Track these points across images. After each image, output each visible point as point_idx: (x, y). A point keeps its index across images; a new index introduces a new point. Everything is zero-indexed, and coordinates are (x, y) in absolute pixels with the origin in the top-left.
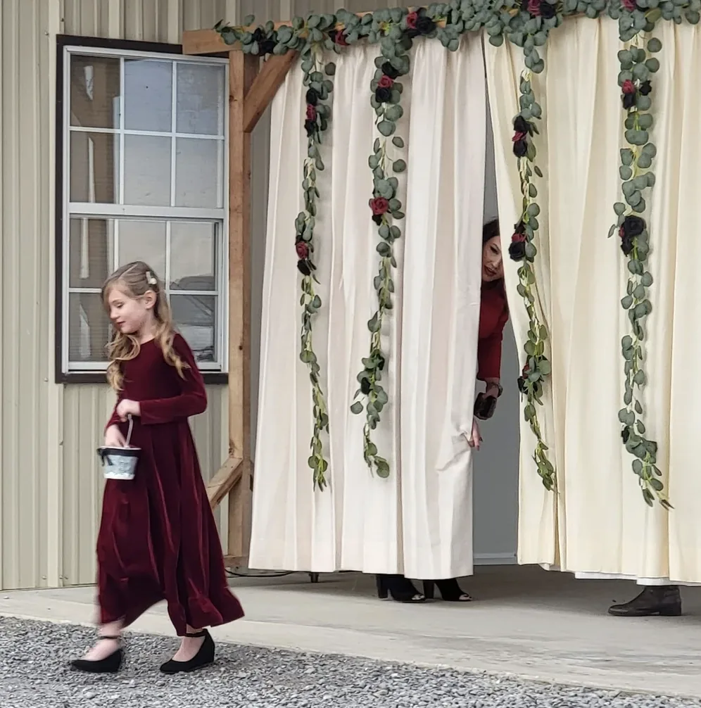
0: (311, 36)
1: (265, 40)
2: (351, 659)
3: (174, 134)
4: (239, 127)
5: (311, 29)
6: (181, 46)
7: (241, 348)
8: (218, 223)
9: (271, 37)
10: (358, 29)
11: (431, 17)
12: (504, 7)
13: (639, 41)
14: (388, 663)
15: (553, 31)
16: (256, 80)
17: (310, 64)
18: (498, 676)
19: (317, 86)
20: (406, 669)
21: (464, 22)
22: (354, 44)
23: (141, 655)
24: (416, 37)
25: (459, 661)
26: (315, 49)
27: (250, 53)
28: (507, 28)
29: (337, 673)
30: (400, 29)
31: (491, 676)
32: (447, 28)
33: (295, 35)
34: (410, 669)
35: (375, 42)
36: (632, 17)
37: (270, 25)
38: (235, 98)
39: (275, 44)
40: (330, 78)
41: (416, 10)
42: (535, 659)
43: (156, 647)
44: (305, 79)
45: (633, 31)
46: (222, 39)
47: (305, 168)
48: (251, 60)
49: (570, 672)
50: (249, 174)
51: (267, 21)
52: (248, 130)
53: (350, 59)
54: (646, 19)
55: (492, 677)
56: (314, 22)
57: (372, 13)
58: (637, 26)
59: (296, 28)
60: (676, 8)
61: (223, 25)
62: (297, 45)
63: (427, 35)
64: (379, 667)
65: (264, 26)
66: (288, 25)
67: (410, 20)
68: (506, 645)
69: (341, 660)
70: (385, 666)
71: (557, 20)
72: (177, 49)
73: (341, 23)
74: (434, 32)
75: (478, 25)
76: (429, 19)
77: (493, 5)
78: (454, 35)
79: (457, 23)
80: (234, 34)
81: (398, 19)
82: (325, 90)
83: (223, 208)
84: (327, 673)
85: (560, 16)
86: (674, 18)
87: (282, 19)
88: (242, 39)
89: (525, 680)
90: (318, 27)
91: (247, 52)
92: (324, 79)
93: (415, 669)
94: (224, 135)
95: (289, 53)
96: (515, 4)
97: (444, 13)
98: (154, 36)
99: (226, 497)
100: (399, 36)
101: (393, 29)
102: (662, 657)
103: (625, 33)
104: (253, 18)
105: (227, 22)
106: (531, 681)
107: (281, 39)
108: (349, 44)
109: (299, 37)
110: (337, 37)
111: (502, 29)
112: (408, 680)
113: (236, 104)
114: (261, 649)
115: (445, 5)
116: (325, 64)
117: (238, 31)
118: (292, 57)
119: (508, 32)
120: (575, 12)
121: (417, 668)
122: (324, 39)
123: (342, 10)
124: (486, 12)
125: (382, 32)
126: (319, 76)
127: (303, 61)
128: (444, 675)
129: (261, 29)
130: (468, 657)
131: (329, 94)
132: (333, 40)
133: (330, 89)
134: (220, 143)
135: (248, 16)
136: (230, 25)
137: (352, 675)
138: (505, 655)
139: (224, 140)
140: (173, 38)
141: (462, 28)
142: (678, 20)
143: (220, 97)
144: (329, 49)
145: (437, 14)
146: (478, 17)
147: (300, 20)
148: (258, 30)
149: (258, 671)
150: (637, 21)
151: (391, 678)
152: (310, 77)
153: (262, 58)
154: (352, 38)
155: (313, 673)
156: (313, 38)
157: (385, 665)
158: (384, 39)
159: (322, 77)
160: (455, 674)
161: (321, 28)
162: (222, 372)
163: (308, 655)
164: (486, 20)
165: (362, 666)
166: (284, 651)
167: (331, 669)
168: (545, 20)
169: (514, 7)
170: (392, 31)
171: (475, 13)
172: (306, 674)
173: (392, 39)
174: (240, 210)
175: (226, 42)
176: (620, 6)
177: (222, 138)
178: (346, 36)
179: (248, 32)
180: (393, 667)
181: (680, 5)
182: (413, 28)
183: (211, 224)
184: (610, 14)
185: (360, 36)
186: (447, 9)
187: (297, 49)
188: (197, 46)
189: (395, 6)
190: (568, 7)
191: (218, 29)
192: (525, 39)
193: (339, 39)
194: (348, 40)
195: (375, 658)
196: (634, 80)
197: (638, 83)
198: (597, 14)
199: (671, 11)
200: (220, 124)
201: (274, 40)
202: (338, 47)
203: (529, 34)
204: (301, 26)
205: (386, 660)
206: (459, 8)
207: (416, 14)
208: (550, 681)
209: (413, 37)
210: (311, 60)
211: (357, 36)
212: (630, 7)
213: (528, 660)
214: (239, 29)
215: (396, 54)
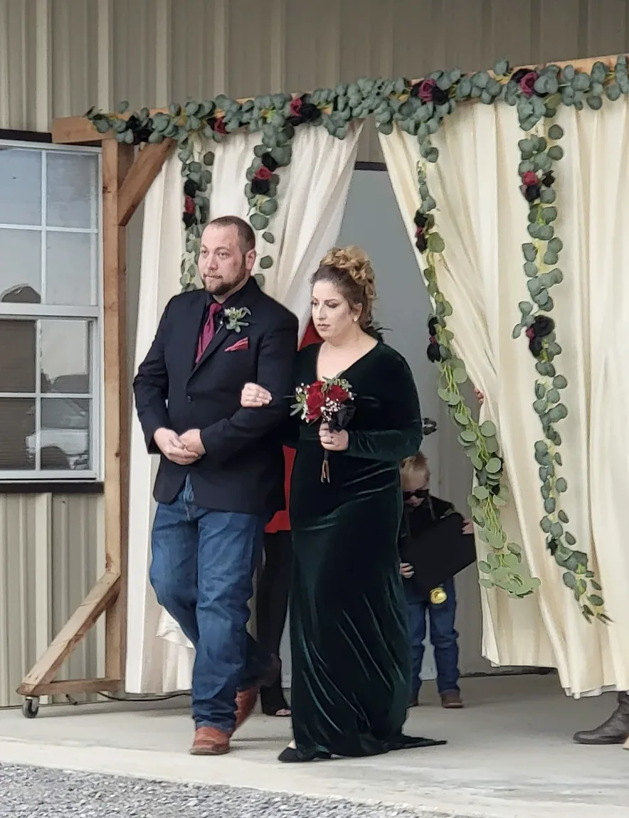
0: (189, 123)
1: (140, 128)
2: (236, 790)
3: (44, 228)
4: (114, 221)
5: (189, 117)
6: (50, 134)
7: (117, 455)
8: (91, 321)
9: (146, 126)
10: (239, 117)
11: (316, 104)
12: (393, 92)
13: (540, 129)
14: (277, 794)
15: (446, 118)
16: (130, 171)
17: (187, 153)
18: (395, 808)
19: (195, 177)
20: (296, 800)
21: (351, 109)
22: (234, 133)
23: (11, 787)
24: (300, 125)
25: (352, 791)
26: (193, 138)
27: (124, 142)
28: (397, 115)
29: (222, 805)
30: (283, 116)
31: (387, 807)
32: (332, 115)
33: (172, 123)
34: (300, 800)
35: (257, 130)
36: (530, 103)
37: (145, 113)
38: (109, 190)
39: (150, 132)
40: (209, 168)
41: (301, 95)
42: (435, 788)
43: (27, 778)
44: (183, 170)
45: (533, 119)
46: (95, 127)
47: (183, 262)
48: (125, 149)
49: (471, 803)
50: (125, 270)
51: (142, 107)
52: (124, 223)
53: (230, 148)
54: (546, 105)
55: (389, 809)
56: (192, 108)
57: (253, 99)
58: (537, 113)
59: (173, 116)
60: (577, 93)
61: (95, 112)
62: (173, 134)
63: (311, 123)
64: (267, 798)
65: (139, 112)
66: (164, 113)
67: (294, 107)
68: (403, 774)
69: (226, 791)
70: (273, 798)
71: (450, 107)
72: (46, 138)
73: (220, 110)
74: (319, 119)
75: (366, 112)
76: (313, 105)
77: (382, 91)
78: (341, 123)
79: (343, 110)
80: (108, 122)
81: (280, 105)
82: (204, 181)
83: (97, 305)
84: (210, 806)
85: (453, 102)
86: (574, 104)
87: (158, 106)
88: (116, 126)
89: (424, 812)
90: (196, 114)
91: (121, 141)
92: (203, 169)
93: (305, 801)
94: (97, 228)
95: (165, 143)
96: (404, 90)
97: (329, 100)
98: (22, 125)
99: (103, 616)
100: (282, 124)
101: (276, 116)
102: (569, 786)
103: (525, 121)
104: (127, 104)
105: (99, 109)
106: (431, 812)
107: (157, 127)
108: (228, 133)
109: (177, 124)
110: (216, 125)
111: (392, 116)
112: (297, 812)
113: (110, 196)
114: (140, 779)
115: (330, 91)
116: (204, 153)
117: (112, 119)
118: (169, 146)
119: (397, 120)
120: (469, 97)
121: (308, 799)
122: (202, 128)
123: (222, 96)
124: (374, 99)
125: (265, 119)
126: (196, 166)
127: (181, 150)
128: (335, 808)
129: (136, 116)
130: (363, 787)
131: (208, 185)
132: (213, 128)
133: (209, 181)
134: (93, 238)
135: (123, 103)
136: (102, 113)
137: (238, 807)
138: (402, 784)
139: (97, 234)
140: (42, 126)
141: (349, 116)
142: (579, 106)
143: (93, 189)
144: (207, 138)
145: (322, 100)
146: (366, 103)
147: (177, 107)
148: (133, 118)
149: (137, 804)
150: (536, 109)
151: (279, 811)
152: (187, 169)
153: (136, 147)
154: (232, 126)
155: (196, 805)
156: (191, 126)
157: (274, 796)
158: (266, 126)
159: (200, 167)
160: (348, 805)
161: (200, 115)
162: (98, 480)
163: (190, 785)
164: (374, 106)
165: (249, 797)
166: (165, 782)
167: (215, 802)
168: (437, 107)
169: (404, 92)
170: (274, 119)
171: (363, 99)
172: (189, 806)
173: (274, 127)
174: (116, 307)
175: (99, 131)
176: (517, 90)
177: (95, 231)
178: (226, 124)
179: (122, 120)
180: (283, 798)
181: (580, 90)
182: (297, 115)
183: (84, 322)
184: (506, 100)
185: (241, 124)
186: (333, 95)
187: (174, 138)
188: (68, 134)
189: (278, 92)
190: (461, 92)
191: (91, 116)
192: (417, 127)
193: (219, 127)
194: (229, 128)
195: (263, 789)
196: (535, 170)
197: (540, 174)
198: (493, 100)
199: (571, 97)
200: (93, 217)
201: (150, 129)
202: (218, 135)
203: (422, 122)
204: (178, 113)
205: (274, 791)
206: (345, 94)
207: (300, 100)
208: (449, 812)
209: (297, 125)
210: (188, 148)
211: (238, 124)
212: (527, 93)
213: (427, 790)
214: (111, 117)
215: (278, 144)
